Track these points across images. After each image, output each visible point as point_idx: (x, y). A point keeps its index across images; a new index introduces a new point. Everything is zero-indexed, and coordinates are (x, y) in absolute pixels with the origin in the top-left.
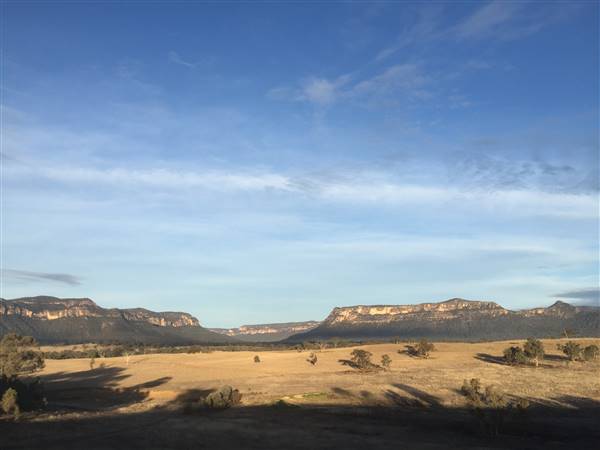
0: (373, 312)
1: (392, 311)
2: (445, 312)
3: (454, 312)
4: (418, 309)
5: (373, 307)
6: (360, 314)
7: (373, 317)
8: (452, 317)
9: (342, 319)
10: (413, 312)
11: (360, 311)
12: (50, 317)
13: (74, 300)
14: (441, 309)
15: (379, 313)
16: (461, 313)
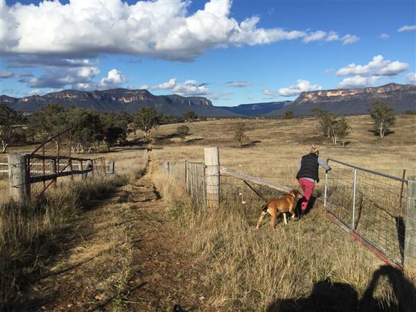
0: (329, 94)
1: (343, 93)
2: (382, 93)
3: (388, 93)
4: (362, 92)
5: (329, 91)
6: (320, 96)
7: (328, 98)
8: (386, 97)
9: (306, 100)
10: (358, 94)
11: (319, 94)
12: (126, 101)
13: (137, 90)
14: (379, 91)
15: (333, 95)
16: (394, 93)
